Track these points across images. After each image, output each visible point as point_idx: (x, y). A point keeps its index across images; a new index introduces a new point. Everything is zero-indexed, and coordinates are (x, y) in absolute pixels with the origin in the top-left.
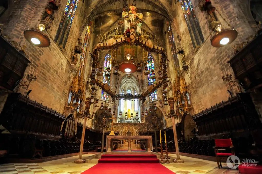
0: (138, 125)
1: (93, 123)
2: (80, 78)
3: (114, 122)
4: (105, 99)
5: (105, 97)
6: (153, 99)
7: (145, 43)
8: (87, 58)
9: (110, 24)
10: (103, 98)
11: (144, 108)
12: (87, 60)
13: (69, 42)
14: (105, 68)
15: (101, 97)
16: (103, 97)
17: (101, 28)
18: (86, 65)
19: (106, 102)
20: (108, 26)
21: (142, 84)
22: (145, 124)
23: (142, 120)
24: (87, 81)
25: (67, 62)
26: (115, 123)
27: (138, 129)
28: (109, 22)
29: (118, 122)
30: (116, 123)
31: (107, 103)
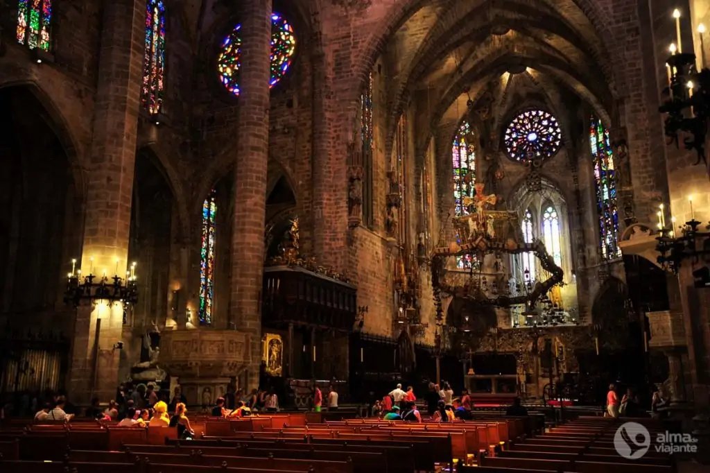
0: (571, 332)
1: (446, 333)
2: (405, 254)
3: (502, 325)
4: (470, 264)
5: (469, 260)
6: (612, 256)
7: (503, 245)
8: (408, 191)
9: (451, 70)
10: (461, 264)
11: (588, 280)
12: (410, 192)
13: (377, 201)
14: (458, 172)
15: (458, 263)
16: (463, 262)
17: (427, 82)
18: (409, 208)
19: (471, 273)
20: (446, 75)
21: (578, 204)
22: (592, 327)
23: (584, 316)
24: (418, 242)
25: (382, 244)
26: (503, 328)
27: (573, 344)
28: (447, 63)
29: (513, 325)
30: (507, 328)
31: (475, 277)
